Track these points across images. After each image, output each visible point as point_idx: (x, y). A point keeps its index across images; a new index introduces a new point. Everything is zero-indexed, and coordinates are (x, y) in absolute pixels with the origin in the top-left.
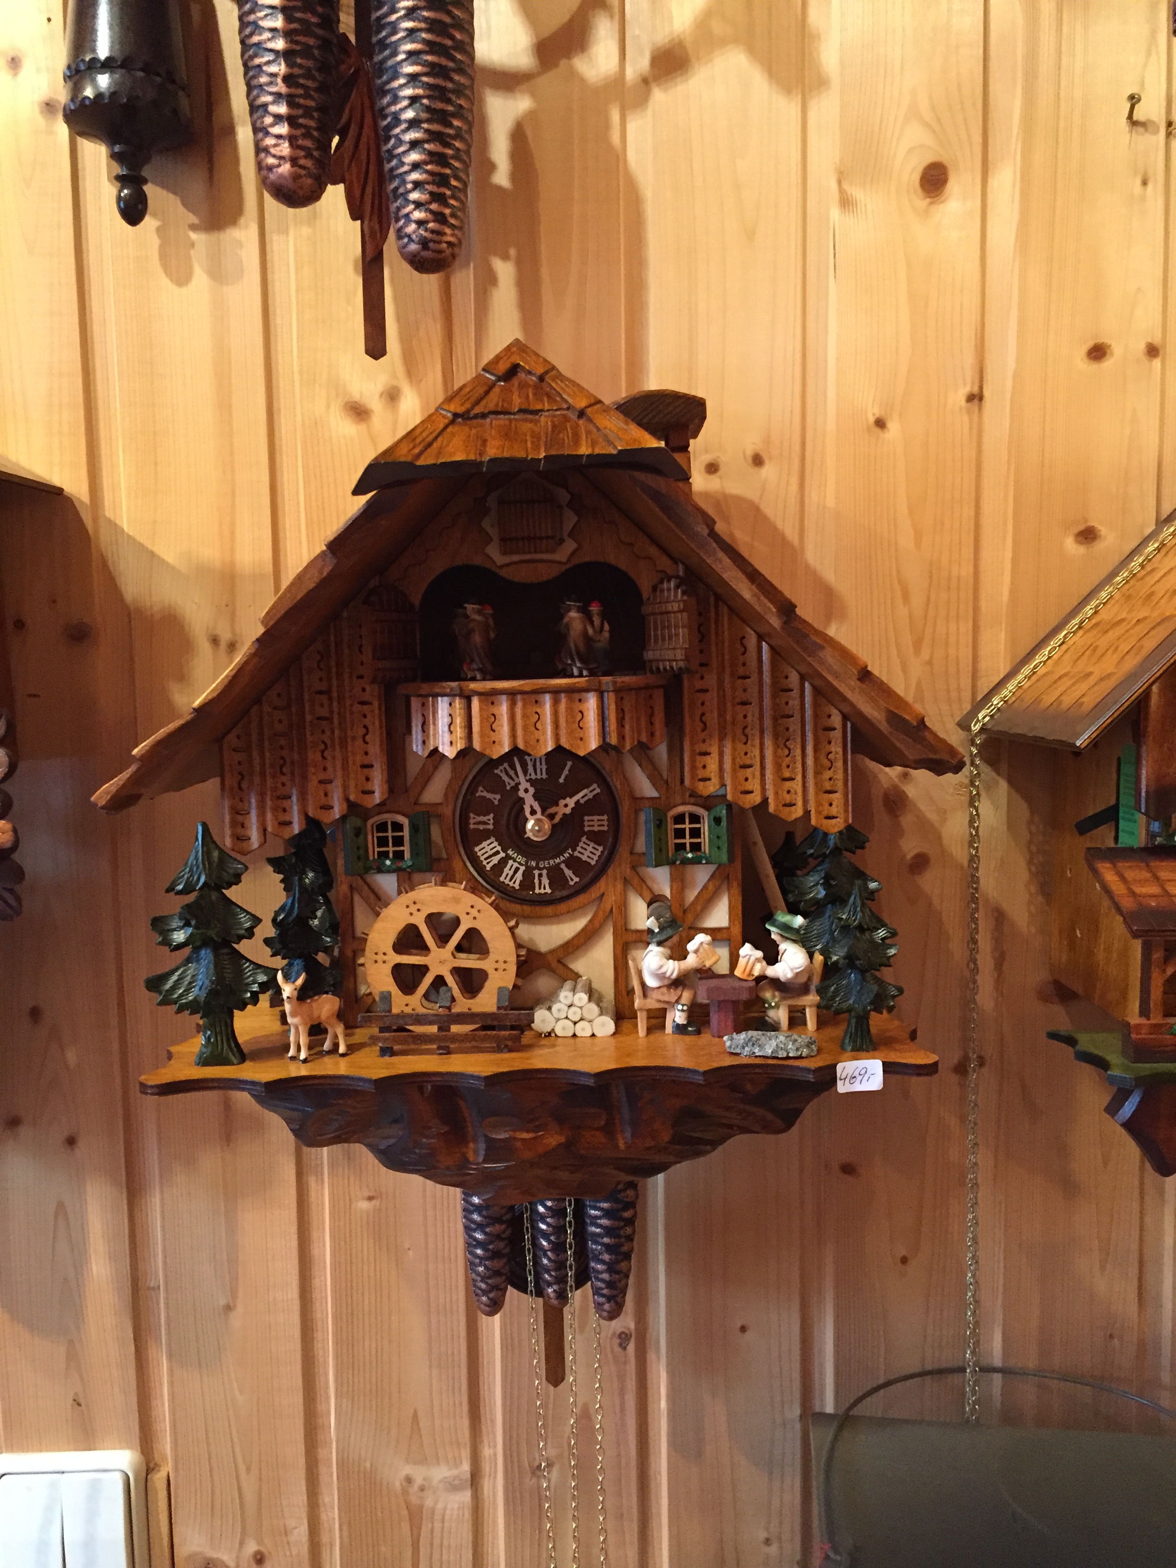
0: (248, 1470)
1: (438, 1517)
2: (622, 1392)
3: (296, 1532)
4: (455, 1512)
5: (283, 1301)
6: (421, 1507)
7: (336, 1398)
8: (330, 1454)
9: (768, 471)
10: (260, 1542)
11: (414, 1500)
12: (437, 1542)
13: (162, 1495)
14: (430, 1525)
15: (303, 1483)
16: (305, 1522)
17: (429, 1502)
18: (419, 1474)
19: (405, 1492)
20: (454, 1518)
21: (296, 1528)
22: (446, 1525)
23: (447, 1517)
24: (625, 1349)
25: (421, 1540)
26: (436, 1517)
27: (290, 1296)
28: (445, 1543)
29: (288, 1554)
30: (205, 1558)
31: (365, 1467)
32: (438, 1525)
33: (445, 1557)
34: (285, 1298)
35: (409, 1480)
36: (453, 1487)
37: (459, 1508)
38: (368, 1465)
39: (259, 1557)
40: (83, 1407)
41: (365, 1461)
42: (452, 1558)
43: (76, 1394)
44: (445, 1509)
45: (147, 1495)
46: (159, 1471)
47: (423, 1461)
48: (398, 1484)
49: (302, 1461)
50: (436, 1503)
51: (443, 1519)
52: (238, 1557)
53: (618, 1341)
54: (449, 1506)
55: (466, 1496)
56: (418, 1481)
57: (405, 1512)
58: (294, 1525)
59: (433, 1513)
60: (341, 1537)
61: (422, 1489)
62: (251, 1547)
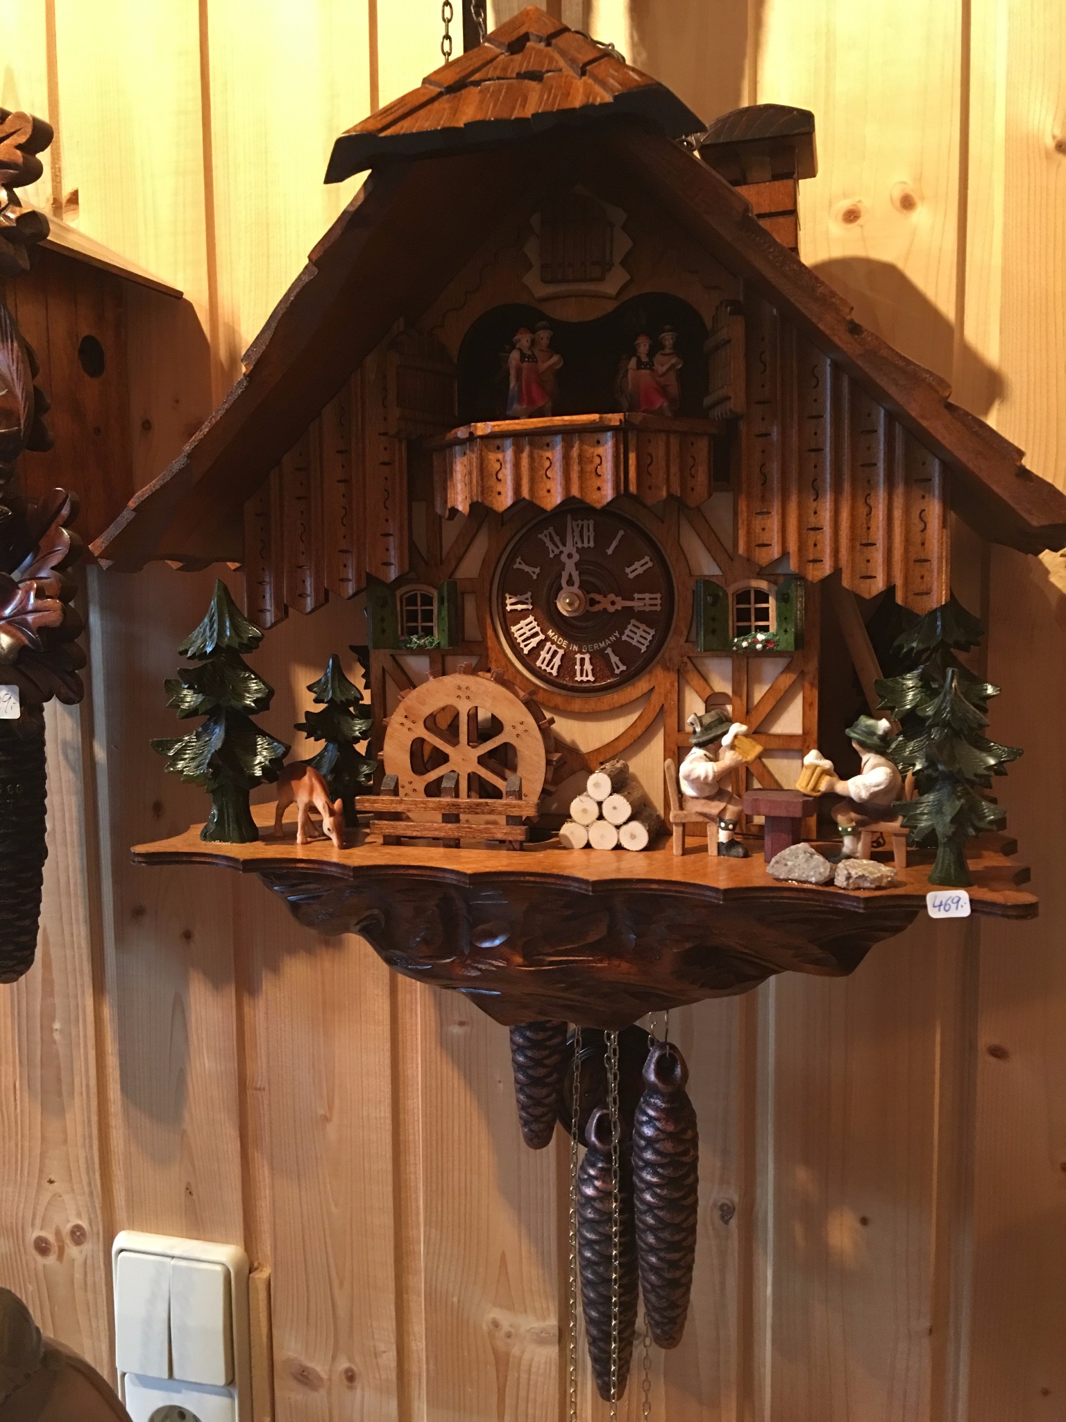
0: (341, 1284)
1: (524, 1367)
2: (723, 1269)
3: (385, 1356)
4: (542, 1366)
5: (376, 1118)
6: (508, 1354)
7: (425, 1226)
8: (418, 1282)
9: (921, 216)
10: (351, 1360)
11: (500, 1344)
12: (523, 1393)
13: (262, 1295)
14: (516, 1375)
15: (393, 1307)
16: (394, 1347)
17: (516, 1351)
18: (506, 1319)
19: (491, 1335)
20: (541, 1371)
21: (385, 1352)
22: (533, 1377)
23: (533, 1370)
24: (726, 1222)
25: (507, 1389)
26: (522, 1368)
27: (382, 1115)
28: (531, 1396)
29: (377, 1376)
30: (301, 1365)
31: (453, 1303)
32: (524, 1376)
33: (530, 1411)
34: (378, 1116)
35: (496, 1324)
36: (541, 1340)
37: (546, 1363)
38: (455, 1299)
39: (350, 1374)
40: (195, 1197)
41: (453, 1296)
42: (538, 1413)
43: (189, 1183)
44: (532, 1360)
45: (248, 1294)
46: (261, 1271)
47: (510, 1307)
48: (485, 1327)
49: (392, 1285)
50: (523, 1352)
51: (530, 1370)
52: (330, 1371)
53: (720, 1213)
54: (536, 1359)
55: (552, 1351)
56: (506, 1326)
57: (491, 1358)
58: (383, 1349)
59: (519, 1364)
60: (428, 1370)
61: (509, 1335)
62: (343, 1364)
